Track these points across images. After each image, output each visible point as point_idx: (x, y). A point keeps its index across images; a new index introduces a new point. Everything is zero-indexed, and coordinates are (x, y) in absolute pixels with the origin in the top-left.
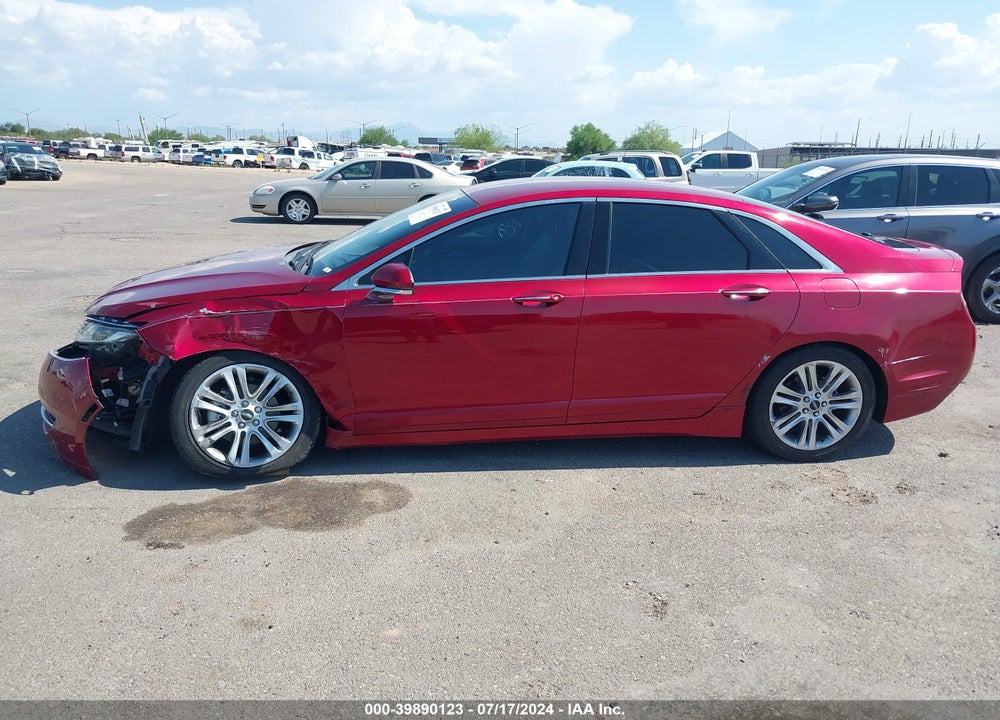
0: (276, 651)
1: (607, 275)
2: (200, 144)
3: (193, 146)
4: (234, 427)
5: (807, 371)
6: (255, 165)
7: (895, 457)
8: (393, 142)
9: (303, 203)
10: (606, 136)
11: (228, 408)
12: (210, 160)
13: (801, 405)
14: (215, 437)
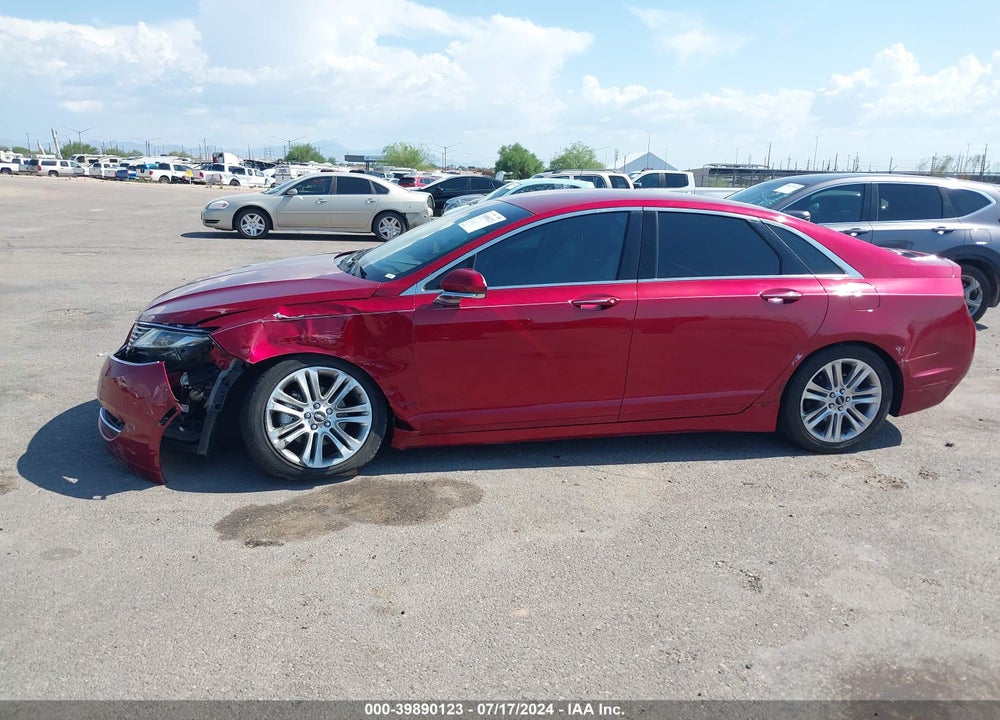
0: (418, 634)
1: (656, 280)
2: (119, 159)
3: (111, 161)
4: (307, 429)
5: (833, 368)
6: (183, 181)
7: (908, 448)
8: (320, 160)
9: (257, 218)
10: (533, 156)
11: (300, 410)
12: (135, 175)
13: (827, 400)
14: (290, 439)
